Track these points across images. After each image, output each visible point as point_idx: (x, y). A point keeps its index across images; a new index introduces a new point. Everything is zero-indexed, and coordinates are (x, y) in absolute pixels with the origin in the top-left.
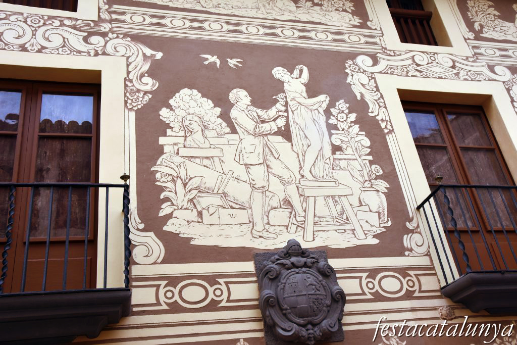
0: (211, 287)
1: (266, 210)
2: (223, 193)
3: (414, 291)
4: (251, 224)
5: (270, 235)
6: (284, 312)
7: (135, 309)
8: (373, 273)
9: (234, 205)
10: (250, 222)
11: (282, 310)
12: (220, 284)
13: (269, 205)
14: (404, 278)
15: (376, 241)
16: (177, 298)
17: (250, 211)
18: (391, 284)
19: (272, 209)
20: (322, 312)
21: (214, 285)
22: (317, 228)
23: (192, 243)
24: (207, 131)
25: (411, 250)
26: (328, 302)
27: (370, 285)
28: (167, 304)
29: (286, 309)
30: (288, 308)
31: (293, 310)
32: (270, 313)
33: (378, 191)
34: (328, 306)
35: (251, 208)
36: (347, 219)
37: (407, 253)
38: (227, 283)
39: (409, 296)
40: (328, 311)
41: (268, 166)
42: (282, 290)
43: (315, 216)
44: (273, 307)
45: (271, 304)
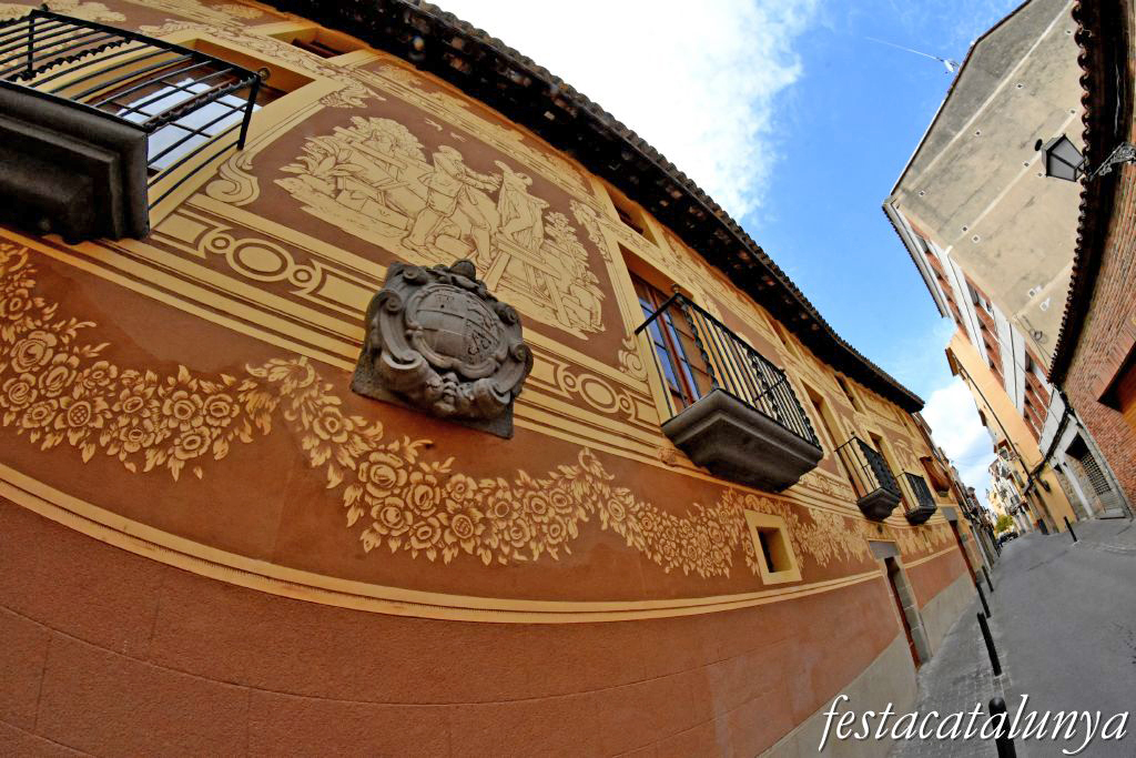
0: (296, 263)
1: (438, 230)
2: (385, 192)
3: (630, 415)
4: (406, 233)
5: (430, 256)
6: (410, 332)
7: (154, 237)
8: (576, 369)
9: (392, 207)
10: (406, 230)
11: (406, 327)
12: (313, 267)
13: (443, 229)
14: (618, 394)
15: (583, 337)
16: (229, 253)
17: (412, 221)
18: (599, 393)
19: (445, 234)
20: (486, 362)
21: (302, 264)
22: (502, 282)
23: (304, 208)
24: (397, 149)
25: (627, 368)
26: (502, 354)
27: (569, 381)
28: (207, 252)
29: (415, 329)
30: (420, 328)
31: (428, 333)
32: (379, 323)
33: (592, 294)
34: (497, 359)
35: (415, 220)
36: (549, 296)
37: (622, 369)
38: (325, 272)
39: (621, 417)
40: (496, 370)
41: (458, 203)
42: (418, 299)
43: (505, 270)
44: (391, 314)
45: (391, 309)
